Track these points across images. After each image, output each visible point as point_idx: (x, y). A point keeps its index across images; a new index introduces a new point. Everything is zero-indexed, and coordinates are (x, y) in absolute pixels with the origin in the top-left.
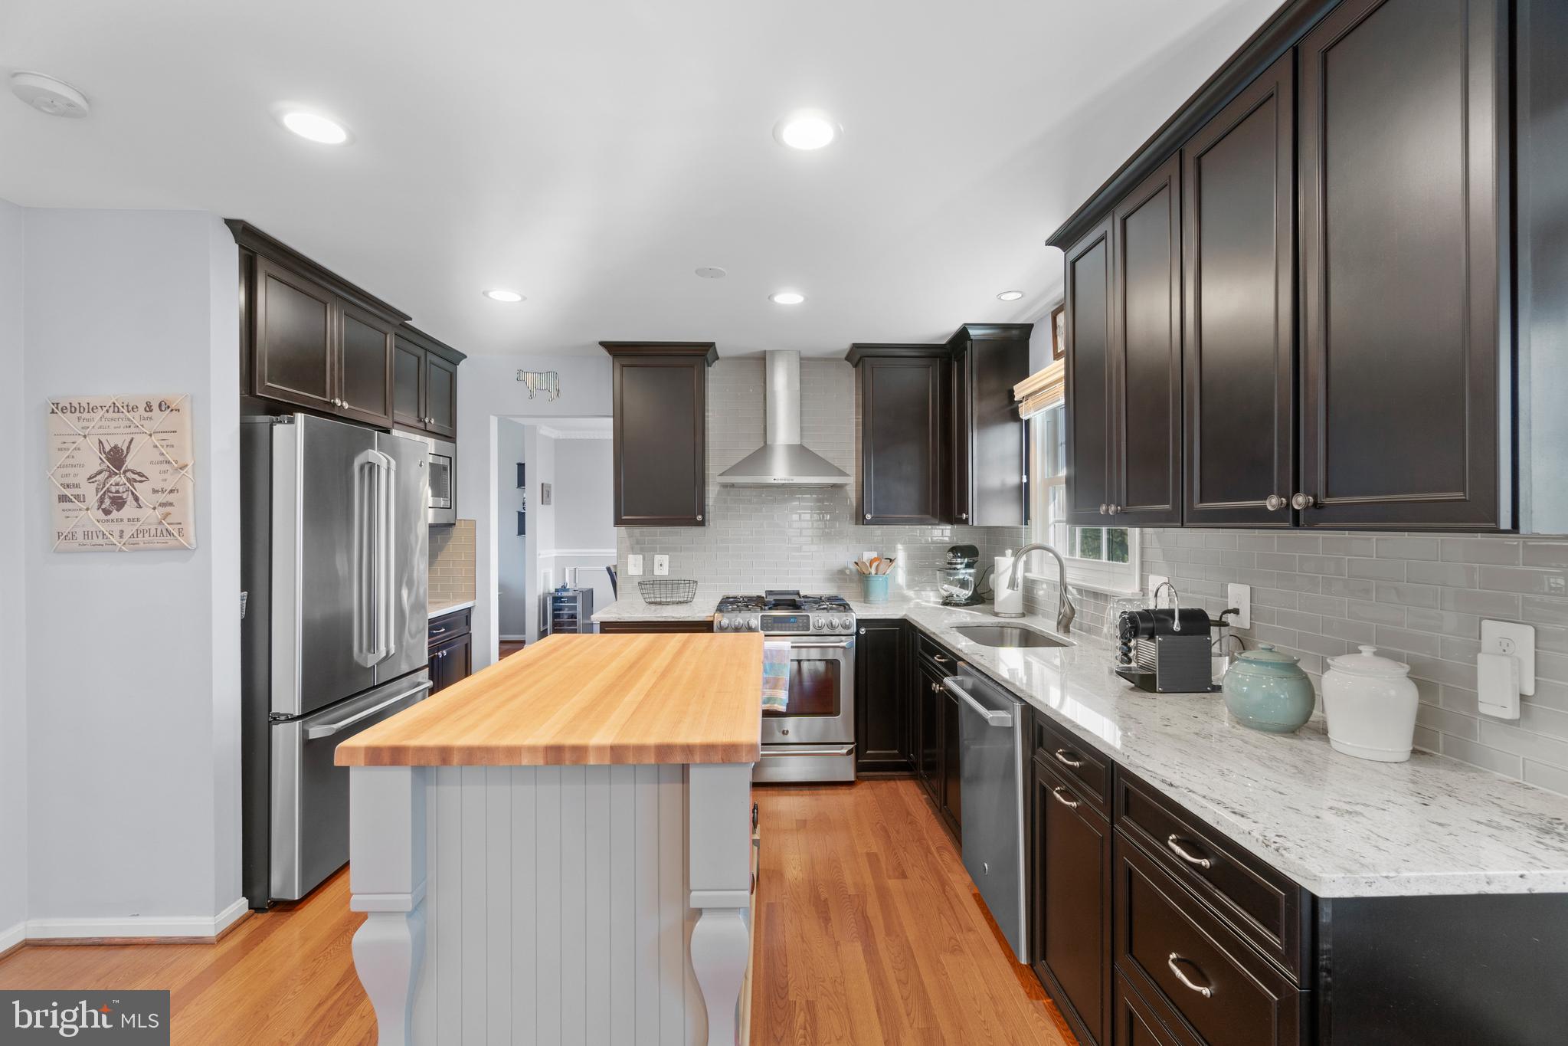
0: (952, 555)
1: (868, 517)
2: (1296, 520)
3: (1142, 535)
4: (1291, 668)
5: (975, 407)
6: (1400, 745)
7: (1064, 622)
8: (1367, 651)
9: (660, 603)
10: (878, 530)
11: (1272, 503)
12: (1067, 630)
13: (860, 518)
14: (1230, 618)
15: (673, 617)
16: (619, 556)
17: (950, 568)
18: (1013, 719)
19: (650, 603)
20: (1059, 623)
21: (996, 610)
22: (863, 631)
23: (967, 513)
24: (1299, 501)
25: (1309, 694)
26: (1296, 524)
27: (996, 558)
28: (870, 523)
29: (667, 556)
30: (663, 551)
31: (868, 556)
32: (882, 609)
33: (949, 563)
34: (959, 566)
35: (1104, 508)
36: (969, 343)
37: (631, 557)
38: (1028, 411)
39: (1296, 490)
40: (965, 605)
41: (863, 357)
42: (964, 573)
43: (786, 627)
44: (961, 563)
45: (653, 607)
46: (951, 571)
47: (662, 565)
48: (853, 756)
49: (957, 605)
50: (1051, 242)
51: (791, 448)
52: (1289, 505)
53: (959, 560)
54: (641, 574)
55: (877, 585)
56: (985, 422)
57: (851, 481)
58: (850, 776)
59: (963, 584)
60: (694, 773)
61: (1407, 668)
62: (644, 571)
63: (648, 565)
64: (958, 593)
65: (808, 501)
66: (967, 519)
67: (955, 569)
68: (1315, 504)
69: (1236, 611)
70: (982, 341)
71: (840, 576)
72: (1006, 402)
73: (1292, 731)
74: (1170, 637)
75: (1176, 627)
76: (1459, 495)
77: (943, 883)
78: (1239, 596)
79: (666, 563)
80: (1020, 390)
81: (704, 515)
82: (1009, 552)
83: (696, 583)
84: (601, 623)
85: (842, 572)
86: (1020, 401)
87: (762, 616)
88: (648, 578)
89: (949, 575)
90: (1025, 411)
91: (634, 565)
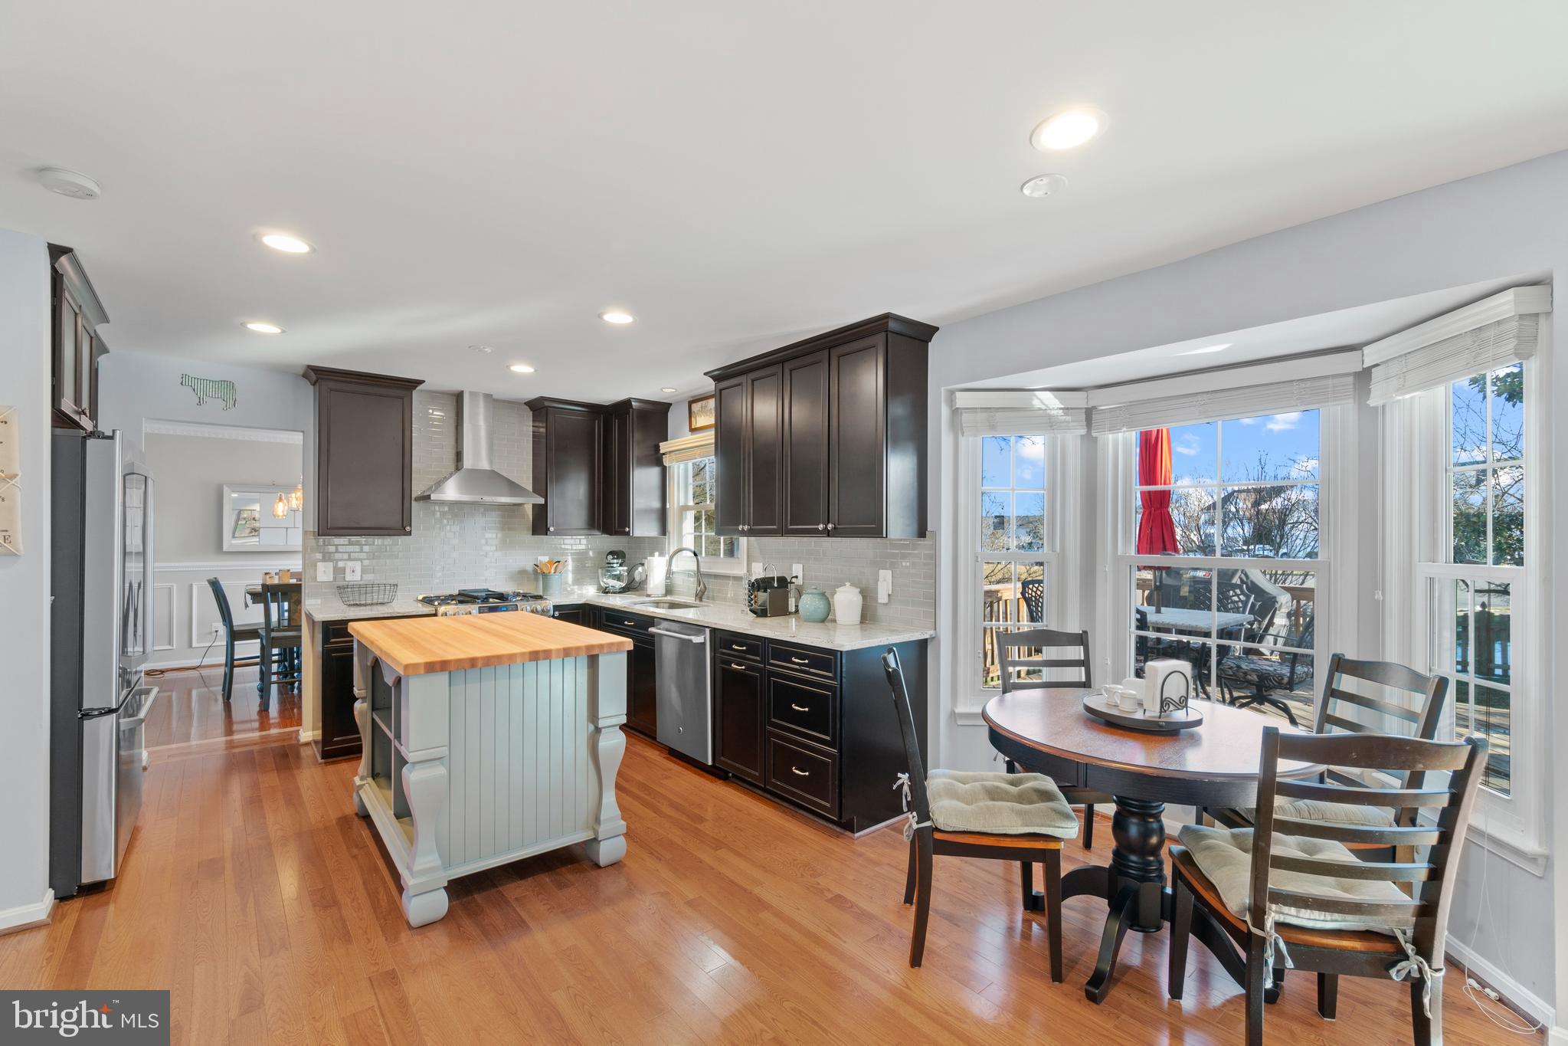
0: (611, 557)
1: (552, 529)
2: (828, 534)
3: (748, 541)
4: (823, 594)
5: (636, 451)
6: (857, 618)
7: (699, 595)
8: (848, 584)
9: (360, 605)
11: (821, 527)
12: (701, 600)
13: (537, 530)
14: (794, 580)
17: (609, 566)
18: (705, 638)
19: (349, 605)
20: (696, 595)
21: (649, 593)
22: (557, 613)
23: (629, 528)
24: (830, 526)
25: (829, 607)
26: (828, 536)
27: (648, 558)
29: (360, 563)
31: (545, 559)
33: (608, 563)
34: (615, 565)
35: (741, 526)
36: (631, 410)
37: (321, 561)
38: (671, 461)
39: (829, 523)
40: (620, 593)
42: (619, 570)
44: (617, 563)
45: (352, 609)
46: (610, 569)
47: (355, 572)
49: (615, 593)
50: (706, 375)
51: (471, 471)
52: (826, 528)
53: (615, 561)
54: (332, 580)
55: (555, 581)
56: (641, 463)
59: (618, 578)
61: (859, 590)
62: (335, 579)
63: (339, 572)
64: (614, 585)
66: (629, 531)
67: (612, 567)
68: (835, 528)
69: (796, 577)
70: (639, 410)
71: (518, 575)
72: (653, 452)
73: (823, 621)
74: (773, 590)
75: (776, 585)
76: (874, 526)
77: (645, 758)
78: (797, 569)
79: (358, 569)
80: (664, 447)
81: (411, 526)
82: (657, 554)
83: (397, 585)
84: (323, 622)
85: (522, 573)
86: (664, 454)
87: (480, 607)
88: (341, 583)
89: (608, 571)
90: (666, 461)
91: (324, 572)
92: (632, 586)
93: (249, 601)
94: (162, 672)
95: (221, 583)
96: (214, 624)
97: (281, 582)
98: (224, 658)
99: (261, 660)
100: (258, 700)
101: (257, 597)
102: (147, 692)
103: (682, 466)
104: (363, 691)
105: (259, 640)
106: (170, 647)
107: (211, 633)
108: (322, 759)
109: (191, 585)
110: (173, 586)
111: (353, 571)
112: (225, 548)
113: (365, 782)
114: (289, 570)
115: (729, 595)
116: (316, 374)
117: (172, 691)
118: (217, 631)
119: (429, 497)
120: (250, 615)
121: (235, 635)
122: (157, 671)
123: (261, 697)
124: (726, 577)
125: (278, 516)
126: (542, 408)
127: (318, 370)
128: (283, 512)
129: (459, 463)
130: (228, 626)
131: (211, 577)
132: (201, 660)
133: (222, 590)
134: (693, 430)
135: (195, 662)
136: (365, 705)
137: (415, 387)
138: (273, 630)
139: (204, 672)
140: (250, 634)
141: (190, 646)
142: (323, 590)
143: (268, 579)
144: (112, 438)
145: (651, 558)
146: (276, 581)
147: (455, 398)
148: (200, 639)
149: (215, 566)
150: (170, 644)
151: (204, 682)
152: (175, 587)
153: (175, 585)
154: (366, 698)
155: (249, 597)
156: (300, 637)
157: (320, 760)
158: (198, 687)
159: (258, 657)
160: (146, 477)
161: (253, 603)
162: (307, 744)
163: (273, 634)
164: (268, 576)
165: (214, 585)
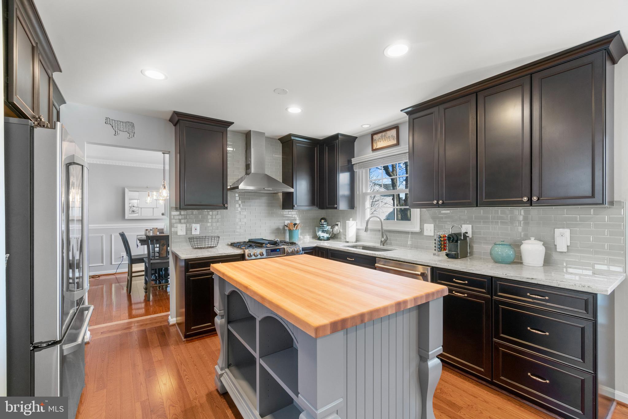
0: (323, 221)
1: (296, 206)
2: (531, 204)
3: (420, 211)
5: (340, 163)
6: (541, 262)
7: (383, 242)
8: (533, 239)
9: (201, 248)
11: (525, 199)
15: (225, 254)
16: (171, 225)
19: (196, 248)
20: (381, 243)
21: (345, 240)
23: (337, 205)
24: (534, 199)
25: (515, 254)
27: (347, 221)
29: (199, 225)
30: (196, 222)
31: (287, 222)
33: (321, 224)
34: (325, 225)
35: (435, 202)
36: (337, 140)
38: (358, 168)
39: (532, 196)
40: (328, 240)
41: (292, 139)
43: (277, 253)
44: (326, 224)
45: (198, 250)
49: (325, 240)
51: (255, 174)
52: (531, 199)
53: (325, 223)
54: (185, 234)
59: (327, 232)
62: (187, 233)
63: (189, 230)
64: (324, 236)
67: (324, 226)
69: (468, 233)
70: (341, 141)
71: (277, 231)
72: (348, 164)
73: (510, 263)
74: (461, 241)
78: (467, 228)
79: (198, 228)
80: (354, 161)
81: (227, 204)
82: (351, 219)
83: (219, 237)
84: (185, 260)
85: (278, 229)
86: (354, 165)
87: (266, 249)
88: (190, 236)
89: (321, 228)
90: (356, 169)
91: (181, 230)
92: (334, 237)
93: (139, 244)
94: (99, 276)
95: (126, 234)
96: (122, 253)
97: (154, 235)
98: (127, 269)
99: (145, 273)
100: (144, 294)
101: (143, 242)
102: (87, 309)
103: (364, 171)
104: (222, 311)
105: (144, 264)
106: (102, 264)
107: (120, 258)
108: (185, 338)
109: (111, 235)
110: (103, 235)
111: (196, 229)
112: (126, 218)
113: (224, 372)
114: (157, 228)
115: (409, 243)
116: (178, 116)
117: (103, 284)
118: (123, 257)
119: (237, 188)
120: (141, 251)
121: (133, 261)
122: (97, 276)
123: (146, 292)
124: (407, 233)
125: (148, 203)
126: (290, 140)
127: (178, 114)
128: (150, 201)
129: (248, 171)
130: (129, 256)
131: (121, 232)
132: (116, 270)
133: (126, 238)
134: (374, 150)
135: (113, 271)
136: (223, 320)
137: (229, 126)
138: (151, 259)
139: (118, 276)
140: (140, 260)
141: (111, 263)
142: (181, 240)
143: (148, 233)
145: (348, 221)
146: (151, 234)
147: (245, 135)
148: (115, 262)
149: (122, 226)
150: (102, 263)
151: (118, 281)
152: (104, 236)
153: (104, 235)
154: (223, 315)
155: (138, 241)
157: (184, 339)
158: (116, 283)
159: (143, 271)
160: (82, 166)
161: (141, 245)
162: (174, 325)
163: (152, 261)
164: (147, 231)
165: (123, 235)
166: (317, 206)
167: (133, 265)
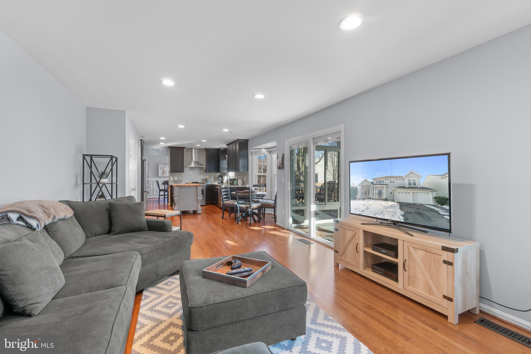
0: (218, 177)
5: (221, 157)
10: (208, 173)
13: (206, 172)
17: (218, 179)
22: (207, 186)
23: (220, 171)
27: (224, 177)
28: (207, 172)
30: (176, 176)
31: (207, 177)
32: (209, 183)
36: (220, 150)
37: (171, 177)
41: (207, 150)
42: (220, 179)
47: (176, 179)
48: (205, 202)
50: (226, 145)
51: (194, 162)
53: (220, 177)
55: (209, 180)
56: (222, 159)
57: (205, 167)
58: (205, 205)
60: (198, 187)
63: (174, 178)
64: (219, 182)
65: (198, 169)
70: (222, 150)
71: (203, 180)
79: (177, 178)
81: (184, 171)
84: (171, 185)
91: (172, 178)
96: (157, 190)
109: (155, 182)
112: (159, 176)
114: (167, 179)
119: (187, 166)
120: (162, 187)
125: (166, 171)
127: (170, 147)
137: (184, 148)
139: (156, 198)
140: (162, 190)
141: (154, 194)
144: (146, 160)
149: (158, 179)
155: (162, 184)
156: (168, 190)
163: (166, 190)
164: (164, 180)
165: (157, 182)
166: (216, 171)
167: (160, 192)
